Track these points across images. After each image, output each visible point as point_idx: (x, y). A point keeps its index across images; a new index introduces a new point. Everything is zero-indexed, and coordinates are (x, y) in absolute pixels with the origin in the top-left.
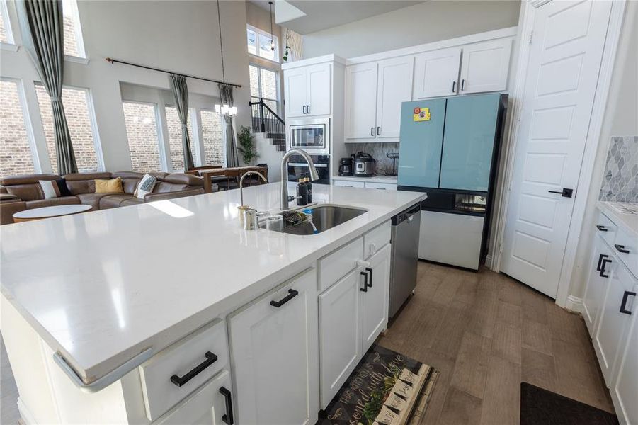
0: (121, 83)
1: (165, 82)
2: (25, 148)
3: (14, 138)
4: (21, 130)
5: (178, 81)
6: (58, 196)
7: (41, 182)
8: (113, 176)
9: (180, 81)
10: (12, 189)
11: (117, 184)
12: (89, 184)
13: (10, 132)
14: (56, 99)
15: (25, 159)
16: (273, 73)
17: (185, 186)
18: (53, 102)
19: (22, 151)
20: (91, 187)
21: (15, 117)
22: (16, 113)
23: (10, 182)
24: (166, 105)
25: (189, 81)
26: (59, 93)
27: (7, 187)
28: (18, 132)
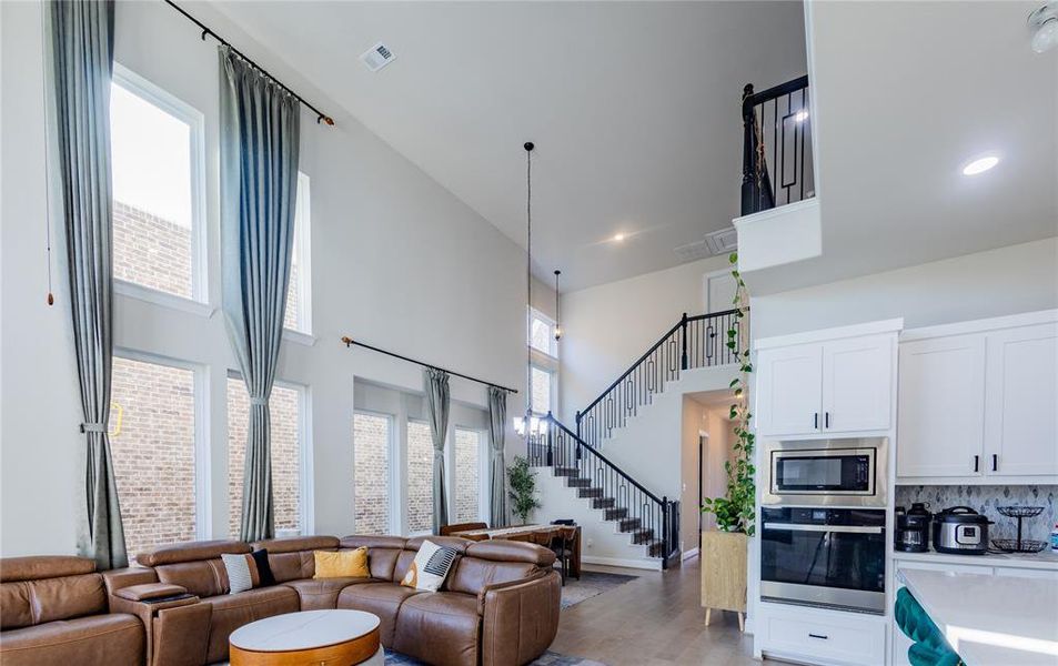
0: (357, 380)
1: (415, 380)
2: (141, 489)
3: (124, 473)
4: (140, 458)
5: (438, 380)
6: (255, 587)
7: (225, 557)
8: (342, 544)
9: (440, 379)
10: (167, 571)
11: (361, 561)
12: (303, 560)
14: (259, 401)
15: (138, 511)
16: (548, 375)
17: (532, 566)
18: (253, 407)
19: (134, 495)
20: (306, 566)
23: (165, 558)
24: (410, 419)
25: (452, 380)
26: (267, 390)
27: (158, 569)
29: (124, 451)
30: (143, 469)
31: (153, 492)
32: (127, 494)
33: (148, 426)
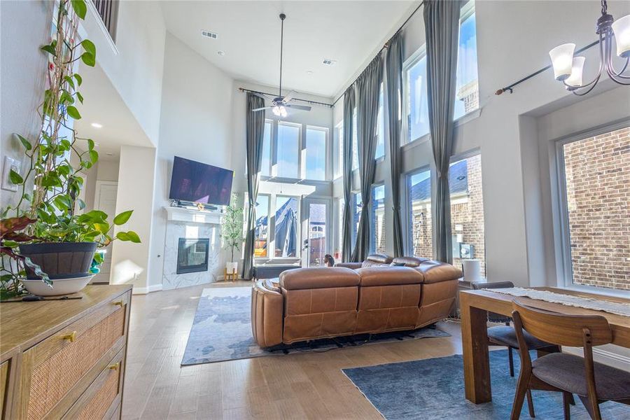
2: (594, 234)
3: (582, 222)
4: (592, 210)
13: (579, 215)
19: (589, 238)
21: (588, 195)
22: (588, 189)
28: (587, 214)
29: (581, 207)
30: (594, 218)
31: (604, 236)
32: (584, 238)
33: (596, 186)
